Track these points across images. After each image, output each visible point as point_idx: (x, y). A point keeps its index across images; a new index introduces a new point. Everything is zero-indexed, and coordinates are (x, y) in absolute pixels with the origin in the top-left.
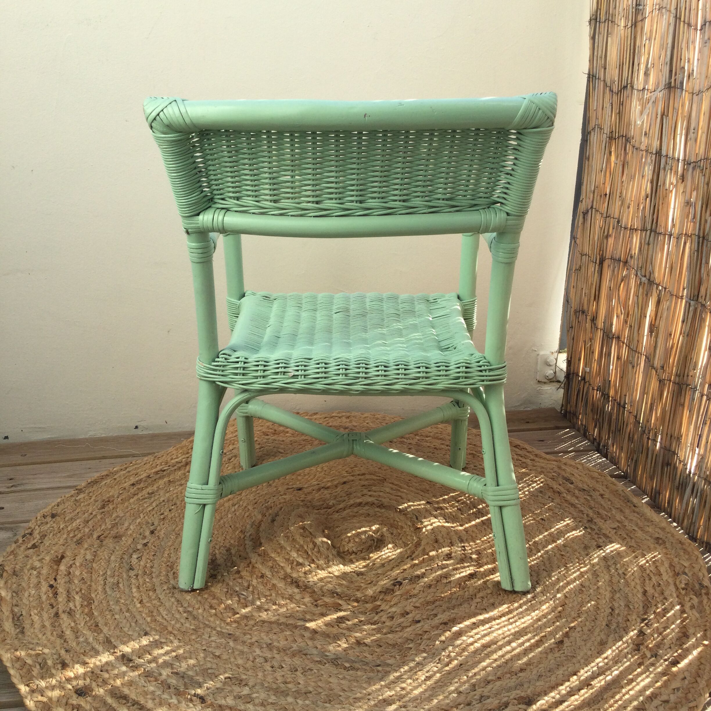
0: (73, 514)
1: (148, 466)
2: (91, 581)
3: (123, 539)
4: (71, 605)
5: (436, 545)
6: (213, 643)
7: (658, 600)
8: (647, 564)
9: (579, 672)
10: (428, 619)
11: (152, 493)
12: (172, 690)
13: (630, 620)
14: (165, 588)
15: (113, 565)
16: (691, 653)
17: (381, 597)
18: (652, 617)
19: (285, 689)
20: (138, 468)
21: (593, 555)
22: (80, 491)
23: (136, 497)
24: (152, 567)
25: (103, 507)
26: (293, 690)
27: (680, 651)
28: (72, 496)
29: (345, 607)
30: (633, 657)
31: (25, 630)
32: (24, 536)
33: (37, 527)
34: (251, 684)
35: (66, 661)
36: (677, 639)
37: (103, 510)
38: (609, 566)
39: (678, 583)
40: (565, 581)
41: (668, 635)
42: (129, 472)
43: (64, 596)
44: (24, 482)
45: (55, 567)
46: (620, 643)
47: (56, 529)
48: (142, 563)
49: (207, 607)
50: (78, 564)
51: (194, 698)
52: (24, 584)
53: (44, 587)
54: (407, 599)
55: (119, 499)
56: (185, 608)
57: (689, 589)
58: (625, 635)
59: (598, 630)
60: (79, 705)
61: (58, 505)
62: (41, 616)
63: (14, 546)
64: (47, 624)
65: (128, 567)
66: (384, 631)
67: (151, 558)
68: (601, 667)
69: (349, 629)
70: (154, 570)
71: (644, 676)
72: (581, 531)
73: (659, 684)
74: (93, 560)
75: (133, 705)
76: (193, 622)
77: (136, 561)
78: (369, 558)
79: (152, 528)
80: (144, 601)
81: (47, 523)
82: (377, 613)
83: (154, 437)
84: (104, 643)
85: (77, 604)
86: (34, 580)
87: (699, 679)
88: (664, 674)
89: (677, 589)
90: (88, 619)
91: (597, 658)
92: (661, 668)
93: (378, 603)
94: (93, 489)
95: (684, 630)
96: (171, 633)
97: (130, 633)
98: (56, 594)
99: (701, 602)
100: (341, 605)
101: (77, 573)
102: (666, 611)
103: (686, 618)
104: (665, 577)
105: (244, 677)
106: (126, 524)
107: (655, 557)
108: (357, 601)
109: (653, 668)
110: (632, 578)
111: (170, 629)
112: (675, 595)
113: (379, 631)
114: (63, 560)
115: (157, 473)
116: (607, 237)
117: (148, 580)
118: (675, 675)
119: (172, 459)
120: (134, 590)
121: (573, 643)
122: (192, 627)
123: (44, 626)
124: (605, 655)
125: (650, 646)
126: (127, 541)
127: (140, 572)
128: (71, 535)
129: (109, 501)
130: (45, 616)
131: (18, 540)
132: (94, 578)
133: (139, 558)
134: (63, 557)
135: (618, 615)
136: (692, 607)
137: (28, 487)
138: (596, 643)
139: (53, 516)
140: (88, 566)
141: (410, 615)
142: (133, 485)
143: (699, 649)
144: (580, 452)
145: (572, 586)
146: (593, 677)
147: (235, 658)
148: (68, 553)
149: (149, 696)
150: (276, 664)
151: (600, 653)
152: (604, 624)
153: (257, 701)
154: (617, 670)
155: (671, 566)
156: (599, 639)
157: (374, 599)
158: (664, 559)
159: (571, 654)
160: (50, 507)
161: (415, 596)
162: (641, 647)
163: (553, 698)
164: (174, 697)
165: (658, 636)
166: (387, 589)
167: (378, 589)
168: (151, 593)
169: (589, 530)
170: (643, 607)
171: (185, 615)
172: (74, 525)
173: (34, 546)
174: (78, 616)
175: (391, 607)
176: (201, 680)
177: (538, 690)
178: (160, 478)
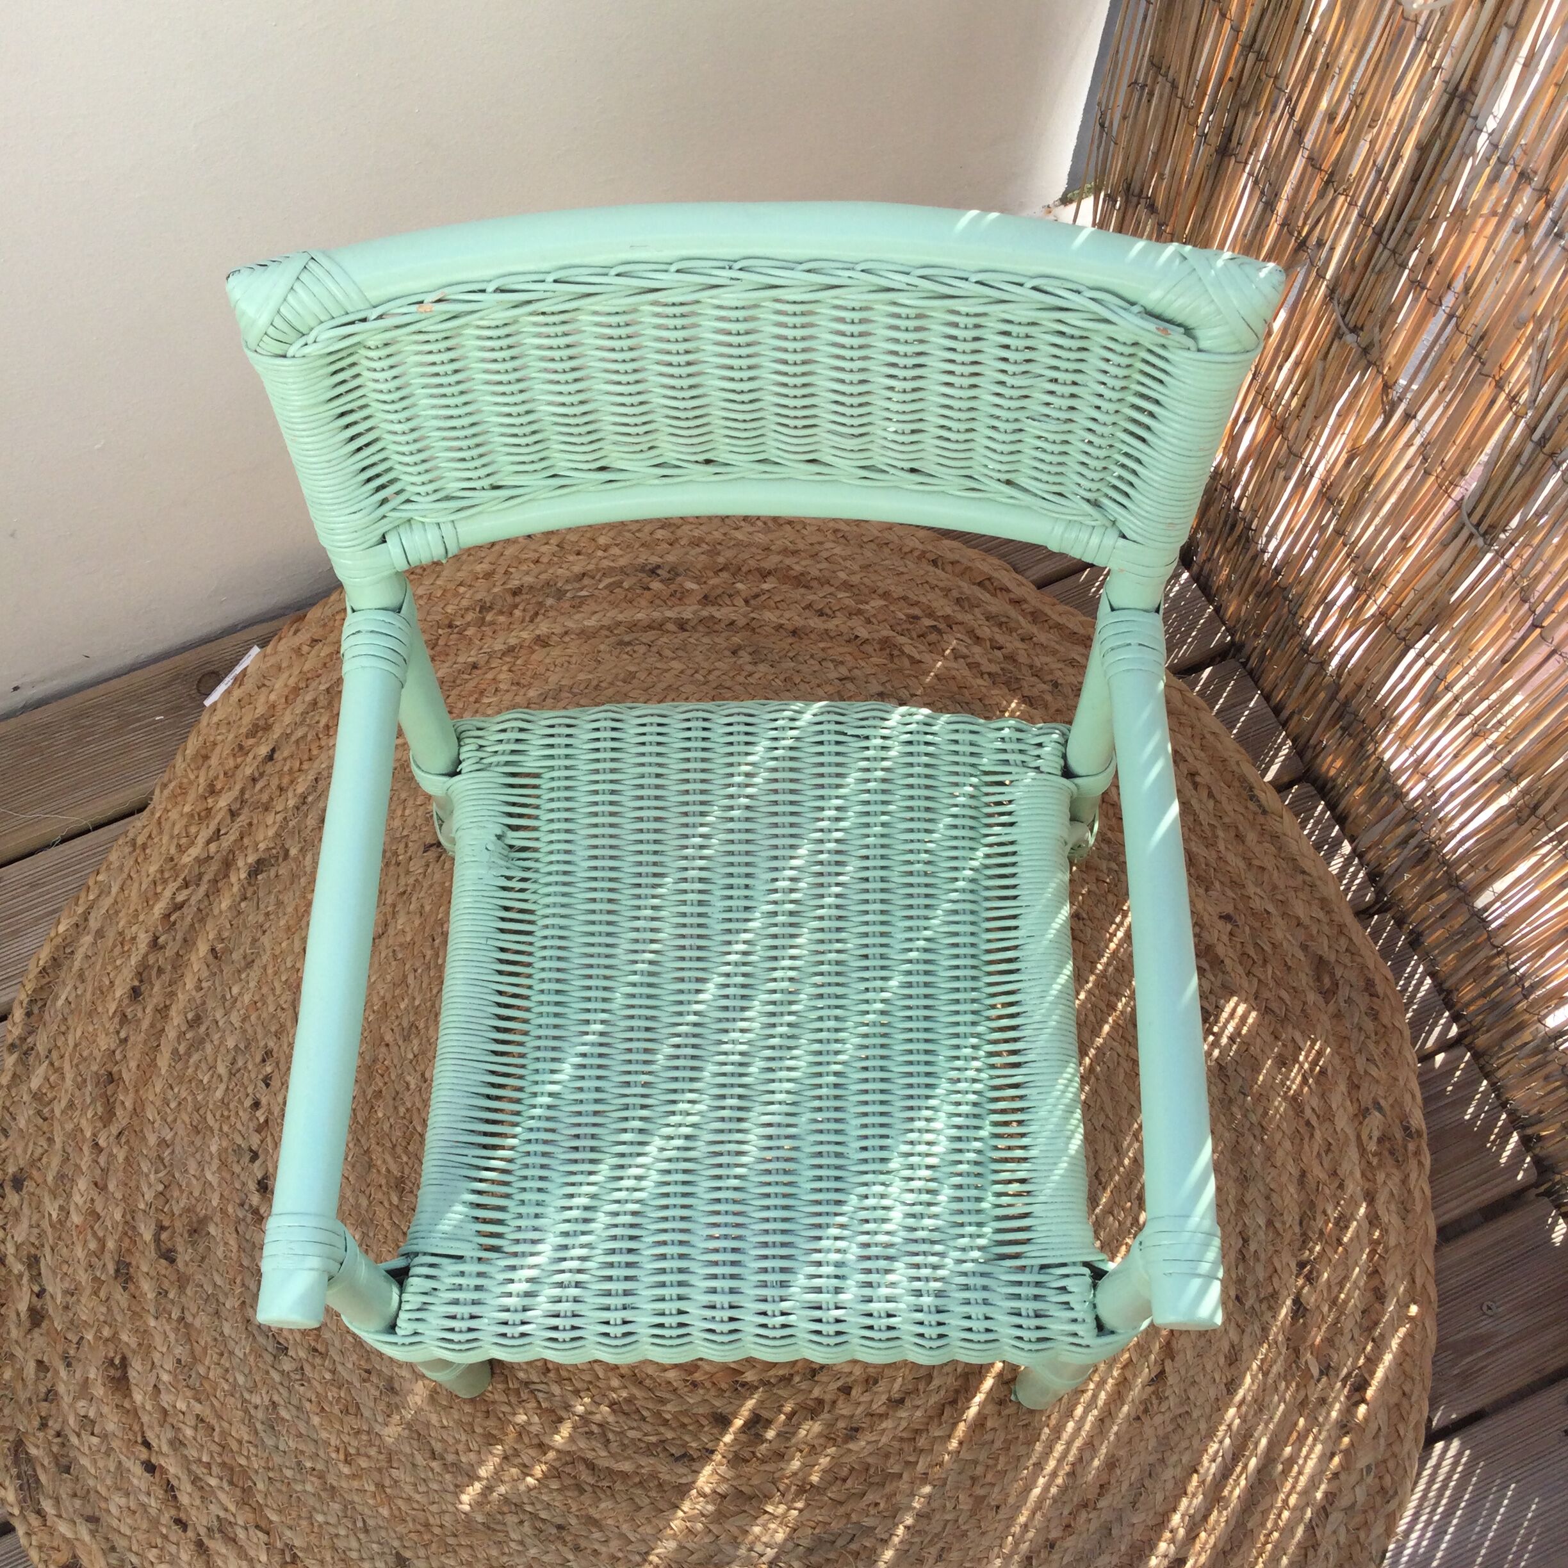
0: (56, 1158)
2: (219, 1418)
4: (215, 1508)
7: (1327, 1192)
8: (1305, 1090)
9: (1200, 1460)
11: (197, 1019)
13: (1278, 1268)
16: (1387, 1346)
20: (115, 909)
23: (166, 1047)
25: (109, 1110)
27: (1369, 1348)
30: (1288, 1385)
36: (1364, 1311)
39: (1364, 1137)
41: (1347, 1301)
43: (189, 1487)
45: (125, 1404)
46: (1264, 1349)
50: (168, 1380)
52: (95, 1486)
53: (138, 1478)
55: (132, 1065)
57: (1385, 1152)
58: (1271, 1320)
66: (840, 1435)
68: (1237, 1434)
69: (776, 1455)
71: (1309, 1441)
73: (1336, 1462)
74: (192, 1354)
80: (352, 1452)
85: (225, 1499)
86: (107, 1465)
88: (1343, 1427)
89: (1363, 1155)
91: (1227, 1406)
92: (1338, 1407)
95: (1375, 1282)
98: (170, 1487)
99: (1405, 1181)
101: (180, 1406)
102: (1342, 1223)
103: (1380, 1238)
104: (1342, 1122)
107: (1319, 1053)
109: (1323, 1411)
110: (1277, 1137)
112: (1358, 1175)
113: (829, 1435)
114: (131, 1373)
115: (168, 923)
117: (329, 1376)
118: (1362, 1429)
119: (181, 848)
121: (1183, 1371)
124: (1240, 1394)
125: (1317, 1342)
128: (93, 1246)
129: (111, 1078)
130: (180, 1554)
132: (219, 1408)
134: (123, 1359)
135: (1257, 1256)
136: (1390, 1199)
138: (1221, 1359)
143: (1402, 1331)
151: (1231, 1386)
154: (1262, 1434)
155: (1352, 1085)
156: (1226, 1344)
159: (1181, 1409)
162: (1302, 1350)
165: (1330, 1310)
170: (1301, 1222)
172: (78, 1199)
174: (243, 1536)
177: (1138, 1539)
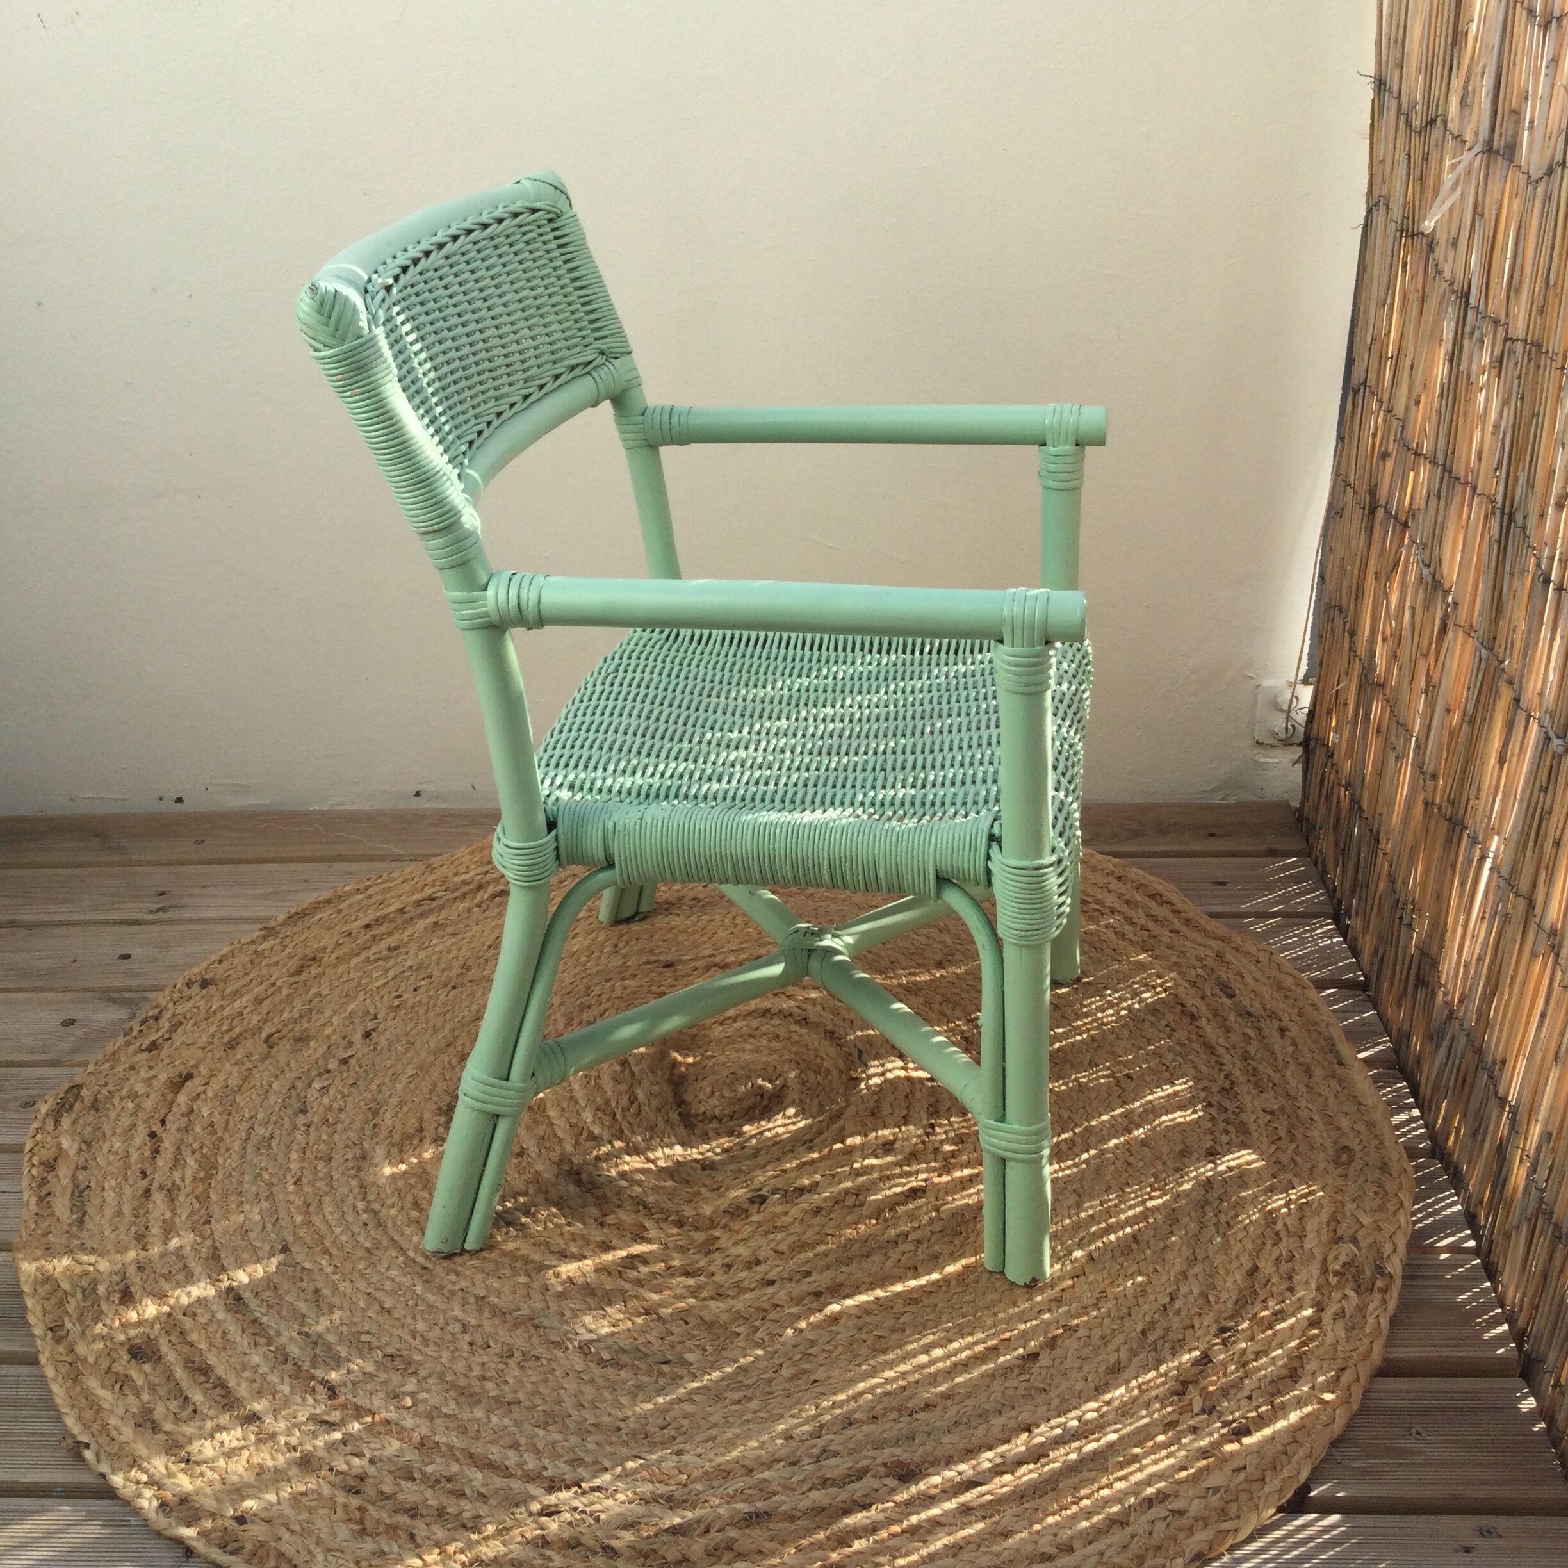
0: (242, 982)
1: (407, 887)
2: (226, 1129)
3: (312, 1044)
4: (177, 1176)
5: (869, 1121)
6: (388, 1283)
7: (1275, 1289)
8: (1284, 1210)
9: (1038, 1426)
10: (791, 1280)
11: (396, 948)
12: (288, 1367)
13: (1197, 1325)
14: (350, 1156)
15: (272, 1099)
16: (1285, 1416)
17: (723, 1222)
18: (1245, 1325)
19: (477, 1390)
20: (389, 889)
21: (1187, 1174)
22: (269, 932)
23: (364, 955)
24: (340, 1110)
25: (299, 971)
26: (492, 1394)
27: (1264, 1409)
28: (253, 942)
29: (653, 1233)
30: (1163, 1406)
31: (87, 1218)
32: (143, 1023)
33: (171, 1005)
34: (423, 1373)
35: (132, 1289)
36: (1273, 1381)
37: (296, 979)
38: (1207, 1202)
40: (1103, 1225)
41: (1259, 1369)
42: (370, 897)
43: (170, 1156)
44: (183, 901)
45: (170, 1097)
46: (1153, 1374)
47: (203, 1011)
48: (325, 1100)
49: (408, 1205)
50: (210, 1094)
51: (320, 1388)
52: (106, 1128)
53: (141, 1136)
54: (767, 1233)
55: (334, 956)
56: (369, 1202)
57: (1348, 1275)
58: (1169, 1357)
59: (1120, 1338)
60: (126, 1376)
61: (220, 961)
62: (120, 1194)
63: (121, 1040)
64: (127, 1209)
65: (297, 1106)
66: (705, 1294)
67: (346, 1091)
68: (1087, 1422)
69: (639, 1283)
70: (342, 1116)
71: (1164, 1453)
72: (1195, 1112)
73: (1184, 1474)
74: (240, 1087)
75: (214, 1388)
76: (373, 1232)
77: (316, 1094)
78: (741, 1134)
79: (370, 1025)
80: (304, 1180)
81: (190, 998)
82: (709, 1252)
83: (445, 817)
84: (207, 1259)
85: (189, 1173)
86: (126, 1121)
87: (1268, 1474)
88: (1205, 1453)
89: (1325, 1271)
90: (197, 1206)
91: (1089, 1400)
92: (1208, 1439)
93: (717, 1233)
94: (296, 929)
96: (326, 1251)
97: (257, 1244)
98: (156, 1151)
99: (1361, 1309)
100: (645, 1228)
101: (205, 1112)
102: (1280, 1316)
103: (1316, 1337)
104: (1310, 1243)
105: (418, 1357)
106: (328, 1013)
107: (1310, 1193)
108: (680, 1224)
109: (1191, 1437)
110: (1241, 1235)
111: (328, 1243)
113: (694, 1292)
114: (189, 1084)
115: (419, 903)
116: (1384, 456)
117: (324, 1137)
118: (1225, 1459)
119: (457, 874)
120: (294, 1156)
121: (1057, 1362)
122: (368, 1245)
123: (119, 1213)
124: (1108, 1397)
125: (1211, 1388)
126: (315, 1049)
127: (316, 1120)
128: (224, 1028)
129: (314, 959)
130: (128, 1191)
131: (131, 1029)
132: (231, 1124)
133: (324, 1090)
134: (190, 1076)
135: (1178, 1312)
136: (1340, 1315)
137: (185, 914)
138: (1102, 1368)
139: (205, 984)
140: (227, 1101)
141: (760, 1268)
142: (367, 926)
143: (1308, 1409)
144: (1292, 918)
145: (1112, 1237)
146: (1058, 1442)
147: (414, 1318)
148: (203, 1070)
149: (246, 1374)
150: (479, 1341)
152: (1139, 1328)
153: (421, 1408)
154: (1115, 1431)
155: (1334, 1220)
156: (1113, 1359)
157: (712, 1223)
158: (1325, 1202)
159: (1041, 1385)
160: (204, 964)
161: (784, 1228)
162: (1191, 1388)
163: (960, 1474)
164: (287, 1380)
165: (1237, 1370)
166: (738, 1208)
167: (723, 1204)
168: (321, 1165)
169: (1213, 1111)
170: (1236, 1302)
171: (365, 1216)
172: (237, 1004)
173: (153, 1046)
174: (181, 1199)
175: (735, 1244)
176: (343, 1354)
177: (939, 1452)
178: (421, 916)
